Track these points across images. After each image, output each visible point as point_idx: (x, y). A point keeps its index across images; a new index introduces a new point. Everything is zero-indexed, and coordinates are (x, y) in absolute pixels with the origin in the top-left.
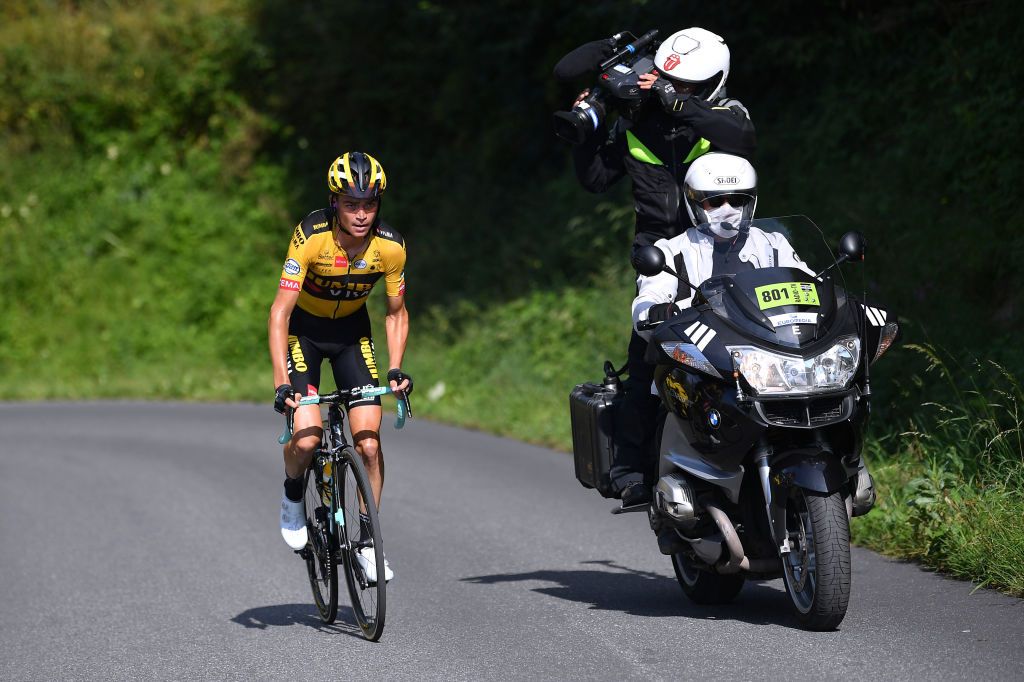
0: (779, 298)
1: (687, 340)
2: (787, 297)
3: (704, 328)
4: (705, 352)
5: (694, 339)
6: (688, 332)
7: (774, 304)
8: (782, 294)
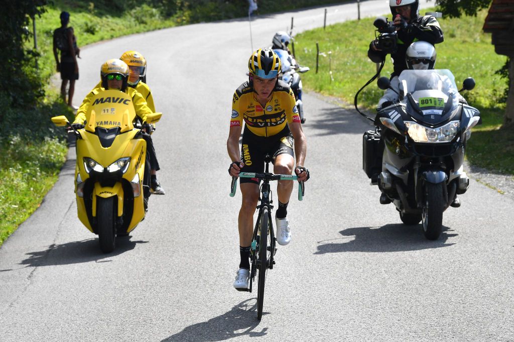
0: (428, 103)
1: (389, 117)
2: (431, 103)
3: (396, 113)
4: (395, 123)
5: (392, 117)
6: (390, 114)
7: (425, 105)
8: (429, 102)
